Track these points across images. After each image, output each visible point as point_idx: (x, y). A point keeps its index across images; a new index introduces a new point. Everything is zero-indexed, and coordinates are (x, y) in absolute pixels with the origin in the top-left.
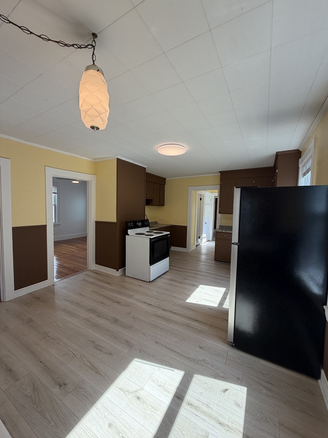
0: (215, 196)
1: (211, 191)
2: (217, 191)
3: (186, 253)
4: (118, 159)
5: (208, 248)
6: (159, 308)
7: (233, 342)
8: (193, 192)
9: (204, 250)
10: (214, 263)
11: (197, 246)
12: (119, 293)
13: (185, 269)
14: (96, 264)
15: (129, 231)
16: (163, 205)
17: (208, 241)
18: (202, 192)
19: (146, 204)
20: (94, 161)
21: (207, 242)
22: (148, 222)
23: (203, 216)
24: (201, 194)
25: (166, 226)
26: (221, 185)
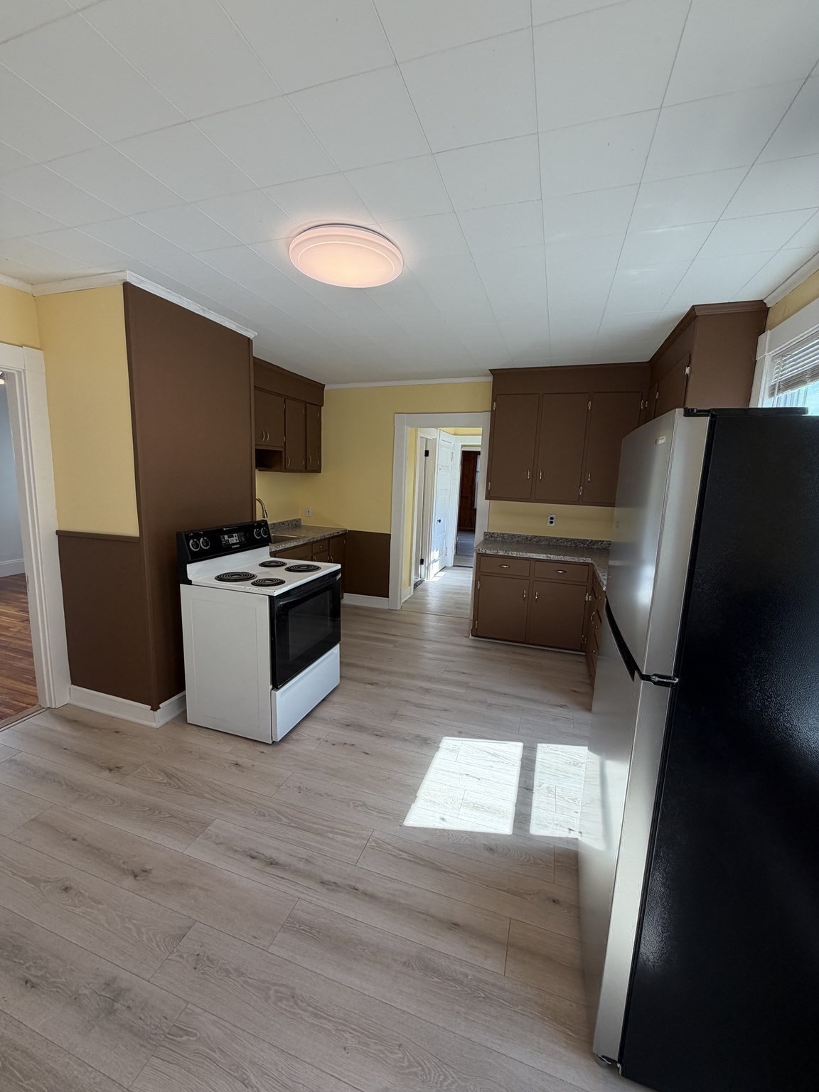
0: (463, 446)
1: (452, 430)
2: (480, 430)
3: (389, 611)
4: (127, 287)
5: (448, 593)
6: (308, 876)
7: (615, 1057)
8: (409, 430)
9: (433, 600)
10: (472, 644)
11: (416, 585)
12: (152, 815)
13: (391, 673)
14: (73, 683)
15: (193, 570)
16: (318, 469)
17: (444, 569)
18: (432, 433)
19: (256, 466)
20: (28, 288)
21: (442, 574)
22: (267, 532)
23: (432, 501)
24: (427, 439)
25: (327, 534)
26: (492, 412)
